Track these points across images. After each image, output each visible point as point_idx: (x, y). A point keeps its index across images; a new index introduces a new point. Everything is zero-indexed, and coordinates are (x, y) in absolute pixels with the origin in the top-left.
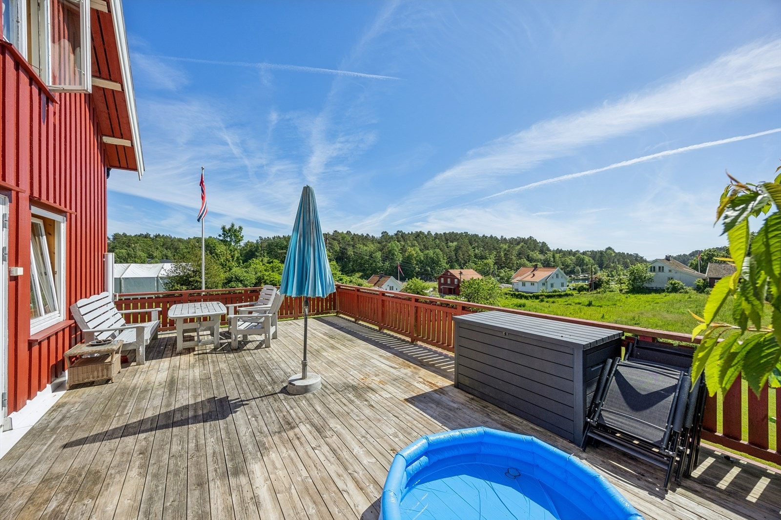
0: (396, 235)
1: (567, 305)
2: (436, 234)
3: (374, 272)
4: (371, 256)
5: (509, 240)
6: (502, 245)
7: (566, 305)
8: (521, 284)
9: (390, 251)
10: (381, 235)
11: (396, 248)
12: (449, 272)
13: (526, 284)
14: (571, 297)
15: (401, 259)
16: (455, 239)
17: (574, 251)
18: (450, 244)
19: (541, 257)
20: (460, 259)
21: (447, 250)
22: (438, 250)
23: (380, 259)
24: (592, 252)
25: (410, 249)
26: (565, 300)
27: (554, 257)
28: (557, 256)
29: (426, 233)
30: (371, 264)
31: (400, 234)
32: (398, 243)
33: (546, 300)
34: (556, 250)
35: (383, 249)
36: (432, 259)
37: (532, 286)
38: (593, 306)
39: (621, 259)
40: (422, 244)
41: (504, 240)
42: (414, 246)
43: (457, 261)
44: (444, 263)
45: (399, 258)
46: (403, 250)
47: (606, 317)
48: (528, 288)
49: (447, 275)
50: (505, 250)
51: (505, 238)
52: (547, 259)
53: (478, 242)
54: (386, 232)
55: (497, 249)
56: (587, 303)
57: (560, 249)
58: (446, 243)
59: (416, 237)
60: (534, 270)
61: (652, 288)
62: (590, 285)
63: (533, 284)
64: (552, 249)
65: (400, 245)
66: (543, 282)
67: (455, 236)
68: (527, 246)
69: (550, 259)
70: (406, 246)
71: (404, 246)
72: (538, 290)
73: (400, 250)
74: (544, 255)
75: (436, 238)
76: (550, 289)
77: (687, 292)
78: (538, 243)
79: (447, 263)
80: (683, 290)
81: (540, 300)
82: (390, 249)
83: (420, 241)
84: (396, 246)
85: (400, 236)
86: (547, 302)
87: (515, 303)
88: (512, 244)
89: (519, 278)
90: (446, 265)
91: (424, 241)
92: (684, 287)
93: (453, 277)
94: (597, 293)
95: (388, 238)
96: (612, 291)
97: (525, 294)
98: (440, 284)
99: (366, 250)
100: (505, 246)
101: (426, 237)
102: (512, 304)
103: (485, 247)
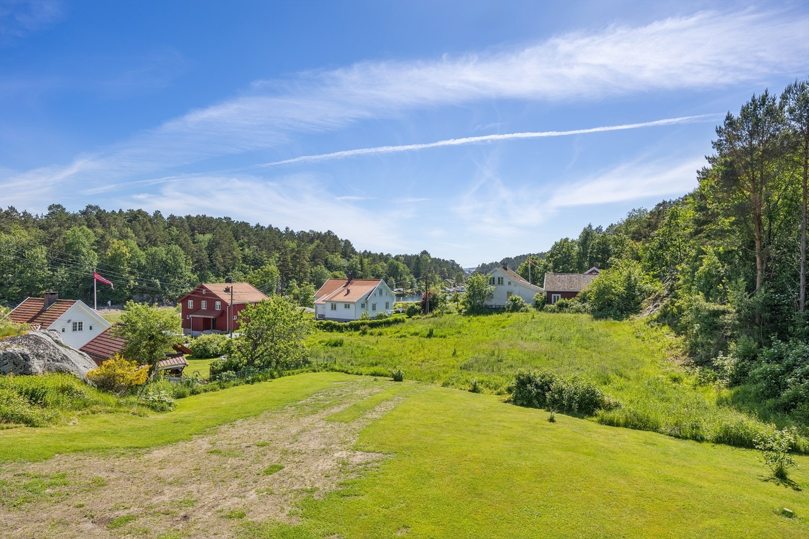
0: (84, 213)
1: (401, 337)
2: (172, 217)
3: (30, 290)
4: (21, 255)
5: (298, 234)
6: (287, 242)
7: (398, 337)
8: (329, 306)
9: (69, 247)
10: (46, 212)
11: (83, 239)
12: (205, 288)
13: (338, 306)
14: (401, 325)
15: (95, 263)
16: (207, 229)
17: (385, 254)
18: (200, 237)
19: (344, 263)
20: (218, 264)
21: (193, 247)
22: (175, 247)
23: (45, 261)
24: (406, 256)
25: (116, 243)
26: (395, 330)
27: (361, 263)
28: (366, 261)
29: (151, 214)
30: (21, 272)
31: (95, 212)
32: (90, 231)
33: (369, 331)
34: (364, 253)
35: (51, 241)
36: (164, 264)
37: (347, 310)
38: (434, 337)
39: (438, 268)
40: (142, 234)
41: (290, 235)
42: (126, 237)
43: (212, 267)
44: (187, 271)
45: (91, 261)
46: (101, 245)
47: (458, 353)
48: (341, 313)
49: (199, 294)
50: (293, 250)
51: (292, 231)
52: (352, 266)
53: (248, 235)
54: (59, 206)
55: (279, 249)
56: (427, 333)
57: (368, 251)
58: (192, 235)
59: (130, 221)
60: (347, 284)
61: (492, 306)
62: (423, 305)
63: (347, 306)
64: (357, 250)
65: (92, 234)
66: (363, 301)
67: (208, 223)
68: (324, 245)
69: (356, 266)
70: (108, 237)
71: (103, 237)
72: (355, 315)
73: (92, 245)
74: (348, 260)
75: (172, 225)
76: (372, 314)
77: (527, 311)
78: (339, 242)
79: (193, 271)
80: (523, 308)
81: (360, 331)
82: (68, 242)
83: (139, 227)
84: (85, 237)
85: (93, 217)
86: (371, 334)
87: (327, 339)
88: (303, 241)
89: (326, 297)
90: (191, 275)
91: (147, 229)
92: (525, 304)
93: (212, 298)
94: (433, 317)
95: (65, 218)
96: (450, 313)
97: (337, 323)
98: (185, 311)
99: (7, 242)
100: (293, 245)
101: (150, 220)
102: (320, 342)
103: (261, 244)
